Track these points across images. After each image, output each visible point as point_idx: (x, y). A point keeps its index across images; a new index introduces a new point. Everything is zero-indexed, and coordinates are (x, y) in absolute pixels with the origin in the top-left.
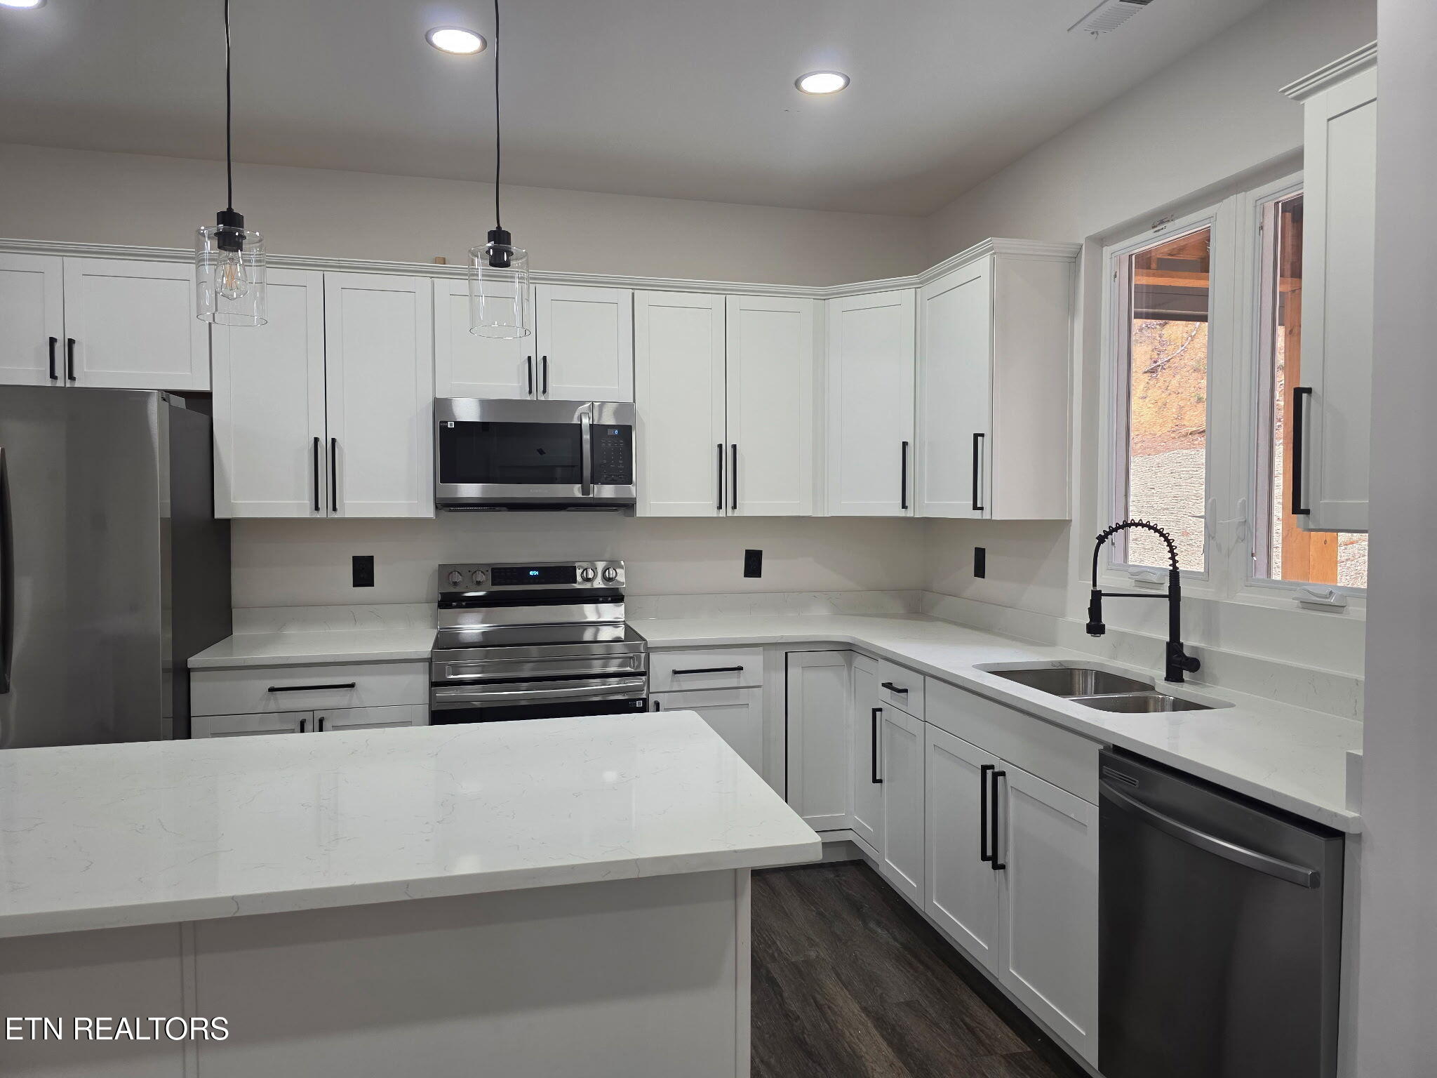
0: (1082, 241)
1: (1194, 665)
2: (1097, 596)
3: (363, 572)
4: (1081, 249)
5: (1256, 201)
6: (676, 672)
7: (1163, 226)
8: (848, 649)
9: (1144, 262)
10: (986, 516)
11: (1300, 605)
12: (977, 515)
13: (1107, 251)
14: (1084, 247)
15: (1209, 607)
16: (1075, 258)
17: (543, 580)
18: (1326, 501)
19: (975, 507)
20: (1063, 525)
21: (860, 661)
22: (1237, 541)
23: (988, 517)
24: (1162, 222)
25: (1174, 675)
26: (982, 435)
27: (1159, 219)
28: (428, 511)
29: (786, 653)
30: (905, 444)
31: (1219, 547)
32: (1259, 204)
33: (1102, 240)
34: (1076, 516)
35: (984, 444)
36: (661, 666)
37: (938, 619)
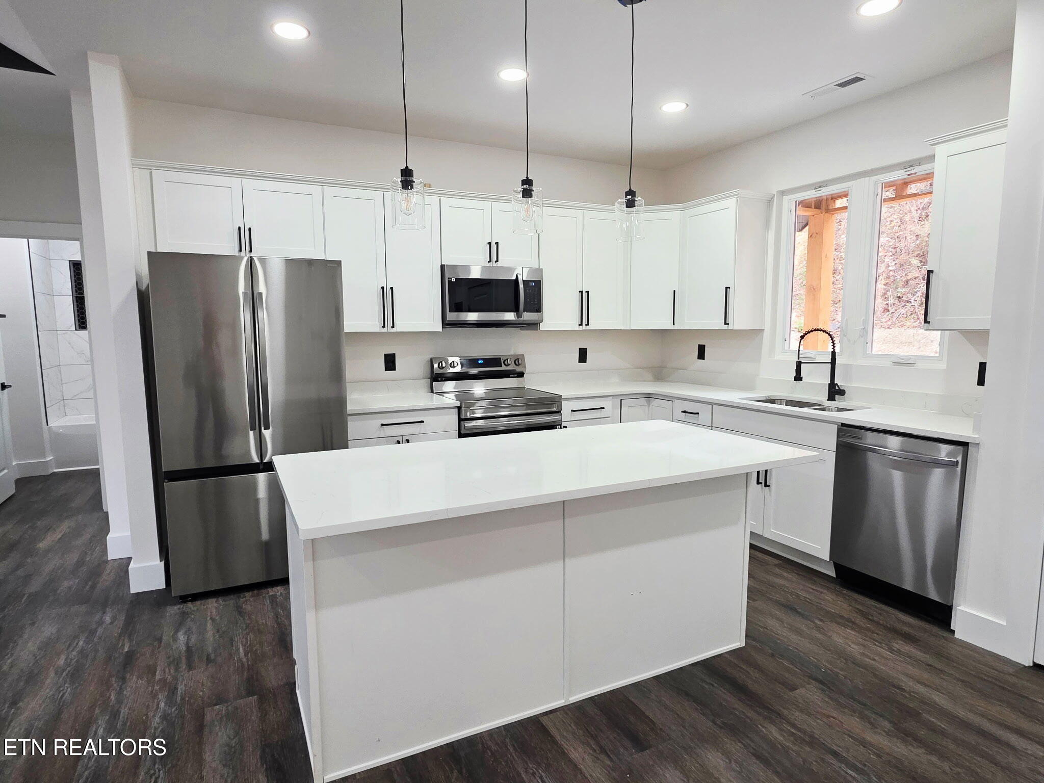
0: (775, 193)
1: (842, 393)
2: (799, 364)
3: (390, 362)
4: (774, 196)
5: (876, 182)
6: (572, 411)
7: (821, 189)
8: (649, 396)
9: (805, 204)
10: (730, 327)
11: (892, 364)
12: (725, 327)
13: (786, 198)
14: (775, 196)
15: (847, 367)
16: (770, 201)
17: (485, 366)
18: (938, 318)
19: (725, 324)
20: (760, 331)
21: (656, 402)
22: (859, 337)
23: (732, 328)
24: (820, 187)
25: (831, 398)
26: (729, 288)
27: (819, 186)
28: (438, 327)
29: (621, 400)
30: (674, 291)
31: (849, 340)
32: (876, 183)
33: (783, 193)
34: (767, 327)
35: (731, 292)
36: (566, 407)
37: (671, 382)
